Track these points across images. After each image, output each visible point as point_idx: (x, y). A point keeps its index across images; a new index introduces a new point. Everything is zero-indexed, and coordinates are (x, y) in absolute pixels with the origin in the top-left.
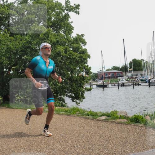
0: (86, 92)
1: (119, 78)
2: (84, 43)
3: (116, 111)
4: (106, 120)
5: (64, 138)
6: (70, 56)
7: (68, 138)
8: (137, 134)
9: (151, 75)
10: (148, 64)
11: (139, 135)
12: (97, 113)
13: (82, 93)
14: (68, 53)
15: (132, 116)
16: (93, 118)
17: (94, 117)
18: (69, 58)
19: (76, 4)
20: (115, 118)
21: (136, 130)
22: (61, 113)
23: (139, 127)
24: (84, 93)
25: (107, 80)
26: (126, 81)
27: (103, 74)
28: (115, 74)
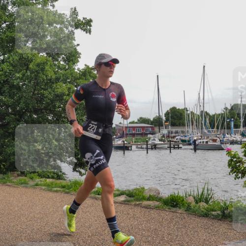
1: (149, 136)
3: (143, 189)
4: (126, 203)
5: (58, 229)
8: (174, 226)
9: (197, 134)
10: (194, 116)
15: (167, 196)
20: (141, 199)
22: (55, 189)
23: (178, 214)
25: (130, 138)
26: (160, 141)
27: (124, 129)
28: (143, 130)
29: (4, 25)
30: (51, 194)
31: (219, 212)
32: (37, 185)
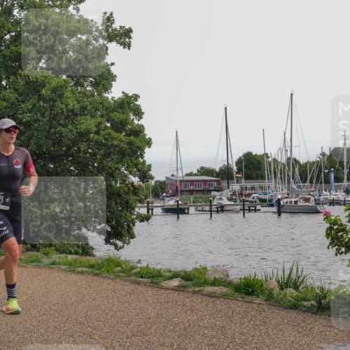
0: (138, 223)
1: (214, 193)
2: (139, 113)
3: (205, 269)
4: (181, 289)
6: (106, 139)
7: (94, 329)
8: (249, 322)
9: (282, 190)
10: (277, 166)
12: (162, 271)
13: (129, 226)
14: (102, 132)
16: (152, 282)
17: (155, 280)
18: (104, 145)
19: (124, 27)
20: (202, 284)
22: (80, 269)
23: (255, 305)
24: (134, 225)
25: (187, 196)
26: (229, 200)
27: (178, 184)
28: (205, 185)
29: (8, 37)
30: (74, 277)
31: (313, 302)
32: (54, 263)
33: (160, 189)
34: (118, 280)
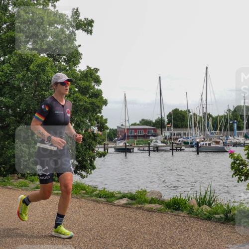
1: (151, 138)
8: (177, 229)
9: (200, 136)
10: (196, 118)
11: (179, 230)
12: (114, 193)
13: (91, 160)
14: (72, 96)
15: (169, 199)
16: (107, 201)
17: (109, 200)
19: (87, 19)
20: (143, 202)
21: (174, 222)
22: (56, 192)
23: (180, 218)
24: (94, 160)
25: (132, 140)
26: (162, 143)
27: (126, 131)
28: (145, 132)
31: (222, 215)
32: (37, 188)
33: (113, 135)
34: (83, 200)
